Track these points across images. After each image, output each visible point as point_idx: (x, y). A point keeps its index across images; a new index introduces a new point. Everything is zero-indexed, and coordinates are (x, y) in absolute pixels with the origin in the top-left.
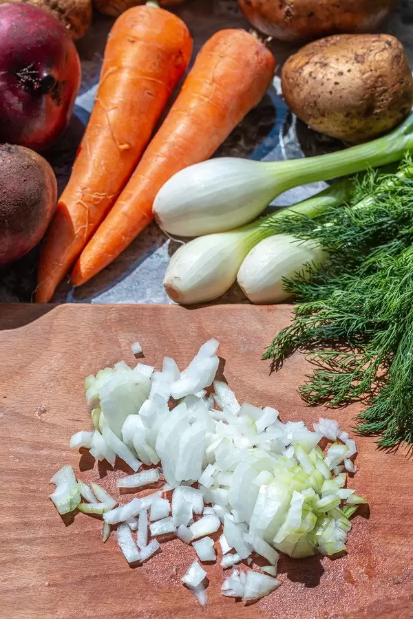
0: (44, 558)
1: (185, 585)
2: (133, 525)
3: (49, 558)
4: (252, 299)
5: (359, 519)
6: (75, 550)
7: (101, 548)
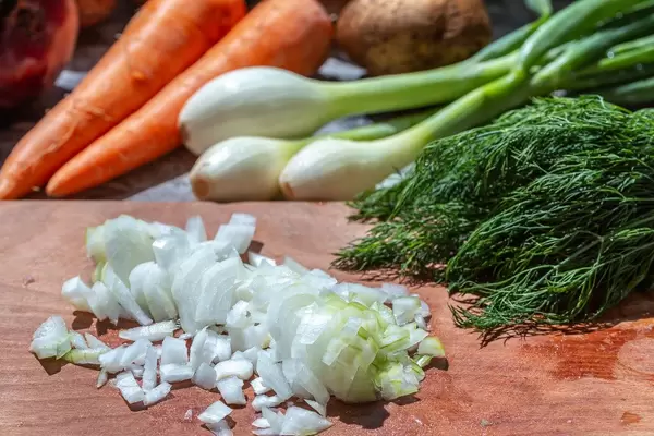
0: (19, 402)
1: (204, 426)
2: (137, 371)
3: (24, 402)
4: (296, 195)
5: (434, 370)
6: (59, 395)
7: (93, 394)
